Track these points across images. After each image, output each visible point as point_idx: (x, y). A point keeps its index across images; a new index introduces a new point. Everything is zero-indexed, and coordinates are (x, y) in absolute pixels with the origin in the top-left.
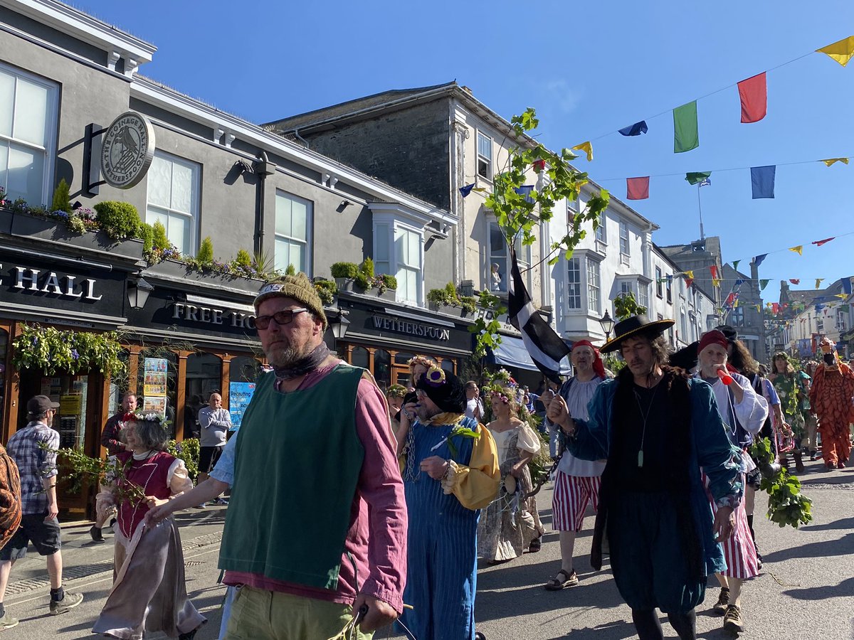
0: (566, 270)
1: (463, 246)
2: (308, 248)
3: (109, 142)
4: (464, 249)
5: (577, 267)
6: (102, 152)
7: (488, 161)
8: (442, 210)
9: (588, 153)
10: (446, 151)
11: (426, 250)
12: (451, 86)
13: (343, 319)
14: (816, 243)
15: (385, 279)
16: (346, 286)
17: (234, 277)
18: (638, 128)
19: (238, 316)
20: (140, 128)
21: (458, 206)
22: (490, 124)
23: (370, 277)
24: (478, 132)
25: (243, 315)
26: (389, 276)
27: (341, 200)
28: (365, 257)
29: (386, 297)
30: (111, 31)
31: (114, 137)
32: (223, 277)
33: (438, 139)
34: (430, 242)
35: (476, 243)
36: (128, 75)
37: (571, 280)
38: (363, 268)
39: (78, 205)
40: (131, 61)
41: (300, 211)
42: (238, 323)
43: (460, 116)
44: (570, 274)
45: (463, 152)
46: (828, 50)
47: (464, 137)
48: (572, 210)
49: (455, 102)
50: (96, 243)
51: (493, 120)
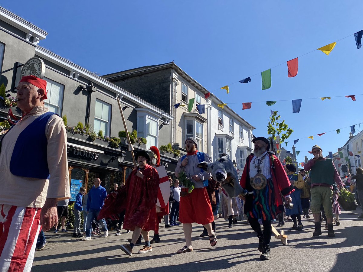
0: (217, 143)
1: (175, 129)
2: (109, 124)
3: (24, 70)
4: (175, 130)
5: (222, 142)
6: (21, 74)
7: (186, 95)
8: (167, 113)
9: (227, 90)
10: (169, 90)
11: (159, 129)
12: (172, 63)
13: (123, 154)
14: (318, 135)
15: (141, 139)
16: (125, 141)
17: (76, 133)
18: (247, 80)
19: (77, 150)
20: (39, 64)
21: (174, 112)
22: (187, 81)
23: (135, 138)
24: (182, 83)
25: (78, 150)
26: (143, 138)
27: (124, 106)
28: (133, 130)
29: (141, 147)
30: (29, 24)
31: (27, 68)
32: (71, 133)
33: (166, 85)
34: (161, 126)
35: (181, 128)
36: (35, 43)
37: (220, 147)
38: (132, 134)
39: (9, 95)
40: (37, 38)
41: (106, 108)
42: (76, 153)
43: (175, 76)
44: (219, 144)
45: (176, 91)
46: (322, 49)
47: (176, 84)
48: (220, 118)
49: (173, 70)
50: (16, 112)
51: (188, 79)
